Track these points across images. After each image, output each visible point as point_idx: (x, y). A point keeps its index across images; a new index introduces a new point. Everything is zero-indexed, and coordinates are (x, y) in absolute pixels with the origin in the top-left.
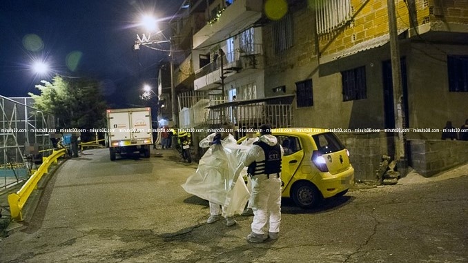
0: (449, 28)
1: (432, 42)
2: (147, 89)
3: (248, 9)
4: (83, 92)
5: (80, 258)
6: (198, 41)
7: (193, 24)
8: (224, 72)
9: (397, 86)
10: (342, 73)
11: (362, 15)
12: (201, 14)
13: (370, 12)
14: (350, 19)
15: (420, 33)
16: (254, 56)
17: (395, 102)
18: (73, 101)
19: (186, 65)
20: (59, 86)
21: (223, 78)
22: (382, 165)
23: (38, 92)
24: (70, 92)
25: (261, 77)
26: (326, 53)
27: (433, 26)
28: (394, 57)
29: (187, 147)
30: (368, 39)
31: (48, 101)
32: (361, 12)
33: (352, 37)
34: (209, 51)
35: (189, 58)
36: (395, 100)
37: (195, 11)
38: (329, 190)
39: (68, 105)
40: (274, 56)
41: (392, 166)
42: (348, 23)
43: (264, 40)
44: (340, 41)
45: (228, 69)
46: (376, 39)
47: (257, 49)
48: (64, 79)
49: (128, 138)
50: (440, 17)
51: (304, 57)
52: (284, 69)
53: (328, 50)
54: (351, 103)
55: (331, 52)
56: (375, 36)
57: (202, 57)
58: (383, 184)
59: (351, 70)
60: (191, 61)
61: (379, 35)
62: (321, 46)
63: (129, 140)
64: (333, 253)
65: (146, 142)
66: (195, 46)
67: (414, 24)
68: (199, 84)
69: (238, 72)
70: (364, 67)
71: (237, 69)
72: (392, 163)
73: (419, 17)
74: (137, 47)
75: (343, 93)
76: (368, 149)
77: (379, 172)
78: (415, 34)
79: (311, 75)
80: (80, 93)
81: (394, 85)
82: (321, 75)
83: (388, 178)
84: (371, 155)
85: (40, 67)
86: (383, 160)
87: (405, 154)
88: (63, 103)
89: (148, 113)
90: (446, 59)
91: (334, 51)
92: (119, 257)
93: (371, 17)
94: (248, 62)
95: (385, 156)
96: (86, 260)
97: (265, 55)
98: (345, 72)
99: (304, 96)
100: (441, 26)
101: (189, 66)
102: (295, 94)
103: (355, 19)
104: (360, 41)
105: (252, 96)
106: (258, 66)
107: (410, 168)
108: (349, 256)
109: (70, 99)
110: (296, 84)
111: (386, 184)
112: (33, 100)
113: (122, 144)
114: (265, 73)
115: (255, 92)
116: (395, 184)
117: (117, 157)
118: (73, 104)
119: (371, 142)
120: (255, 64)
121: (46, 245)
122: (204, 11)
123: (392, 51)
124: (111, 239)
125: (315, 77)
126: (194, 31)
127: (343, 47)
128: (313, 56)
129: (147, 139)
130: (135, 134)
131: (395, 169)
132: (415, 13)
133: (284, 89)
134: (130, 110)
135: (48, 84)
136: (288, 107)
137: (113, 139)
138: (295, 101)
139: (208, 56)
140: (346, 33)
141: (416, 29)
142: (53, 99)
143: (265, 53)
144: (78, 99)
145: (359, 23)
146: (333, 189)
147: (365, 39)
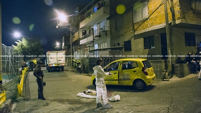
0: (186, 22)
1: (181, 27)
2: (58, 44)
3: (104, 13)
4: (34, 45)
5: (55, 111)
6: (82, 25)
7: (80, 18)
8: (94, 37)
9: (169, 43)
10: (144, 38)
11: (153, 16)
12: (83, 15)
13: (156, 15)
14: (148, 17)
15: (177, 23)
16: (106, 31)
17: (168, 49)
18: (30, 48)
19: (76, 34)
20: (24, 42)
21: (94, 40)
22: (163, 73)
23: (16, 45)
24: (28, 45)
25: (109, 40)
26: (138, 31)
27: (181, 21)
28: (167, 32)
29: (80, 67)
30: (155, 25)
31: (20, 48)
32: (152, 15)
33: (149, 24)
34: (86, 29)
35: (78, 32)
36: (168, 48)
37: (81, 14)
38: (149, 82)
39: (28, 50)
40: (115, 31)
41: (167, 74)
42: (147, 19)
43: (110, 25)
44: (143, 26)
45: (96, 36)
46: (159, 25)
47: (107, 29)
48: (26, 39)
49: (56, 63)
50: (184, 18)
51: (128, 32)
52: (119, 36)
53: (138, 29)
54: (147, 50)
55: (140, 30)
56: (158, 24)
57: (83, 31)
58: (163, 81)
59: (148, 37)
60: (79, 33)
61: (160, 24)
62: (135, 27)
63: (56, 64)
64: (161, 107)
65: (63, 65)
66: (81, 27)
67: (174, 20)
68: (82, 42)
69: (99, 37)
70: (153, 36)
71: (99, 36)
72: (167, 73)
73: (176, 17)
74: (57, 27)
75: (144, 46)
76: (157, 67)
77: (162, 76)
78: (175, 24)
79: (130, 39)
80: (33, 45)
81: (167, 43)
82: (135, 39)
83: (166, 78)
84: (159, 70)
85: (17, 34)
86: (163, 71)
87: (172, 69)
88: (26, 49)
89: (64, 53)
90: (184, 34)
91: (141, 30)
92: (72, 110)
93: (157, 17)
94: (104, 33)
95: (164, 70)
96: (58, 112)
97: (111, 31)
98: (145, 38)
99: (128, 47)
100: (184, 21)
101: (78, 35)
102: (124, 46)
103: (150, 17)
104: (152, 26)
105: (105, 47)
106: (108, 35)
107: (174, 75)
108: (168, 108)
109: (29, 47)
110: (124, 42)
111: (165, 81)
112: (14, 48)
113: (54, 65)
114: (111, 38)
115: (106, 45)
116: (168, 81)
117: (50, 71)
118: (30, 50)
119: (158, 64)
120: (107, 34)
121: (37, 106)
122: (84, 14)
123: (166, 30)
124: (64, 103)
125: (132, 40)
126: (80, 21)
127: (145, 28)
128: (132, 32)
129: (64, 63)
130: (59, 61)
131: (168, 75)
132: (175, 16)
133: (119, 44)
134: (57, 51)
135: (20, 41)
136: (121, 51)
137: (50, 63)
138: (124, 49)
139: (86, 31)
140: (146, 23)
141: (175, 22)
142: (22, 47)
143: (111, 30)
144: (32, 48)
145: (151, 19)
146: (150, 82)
147: (154, 25)
